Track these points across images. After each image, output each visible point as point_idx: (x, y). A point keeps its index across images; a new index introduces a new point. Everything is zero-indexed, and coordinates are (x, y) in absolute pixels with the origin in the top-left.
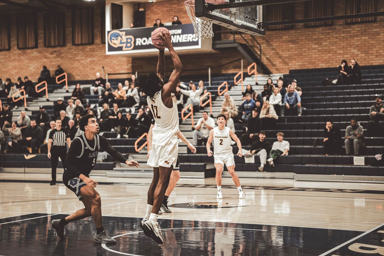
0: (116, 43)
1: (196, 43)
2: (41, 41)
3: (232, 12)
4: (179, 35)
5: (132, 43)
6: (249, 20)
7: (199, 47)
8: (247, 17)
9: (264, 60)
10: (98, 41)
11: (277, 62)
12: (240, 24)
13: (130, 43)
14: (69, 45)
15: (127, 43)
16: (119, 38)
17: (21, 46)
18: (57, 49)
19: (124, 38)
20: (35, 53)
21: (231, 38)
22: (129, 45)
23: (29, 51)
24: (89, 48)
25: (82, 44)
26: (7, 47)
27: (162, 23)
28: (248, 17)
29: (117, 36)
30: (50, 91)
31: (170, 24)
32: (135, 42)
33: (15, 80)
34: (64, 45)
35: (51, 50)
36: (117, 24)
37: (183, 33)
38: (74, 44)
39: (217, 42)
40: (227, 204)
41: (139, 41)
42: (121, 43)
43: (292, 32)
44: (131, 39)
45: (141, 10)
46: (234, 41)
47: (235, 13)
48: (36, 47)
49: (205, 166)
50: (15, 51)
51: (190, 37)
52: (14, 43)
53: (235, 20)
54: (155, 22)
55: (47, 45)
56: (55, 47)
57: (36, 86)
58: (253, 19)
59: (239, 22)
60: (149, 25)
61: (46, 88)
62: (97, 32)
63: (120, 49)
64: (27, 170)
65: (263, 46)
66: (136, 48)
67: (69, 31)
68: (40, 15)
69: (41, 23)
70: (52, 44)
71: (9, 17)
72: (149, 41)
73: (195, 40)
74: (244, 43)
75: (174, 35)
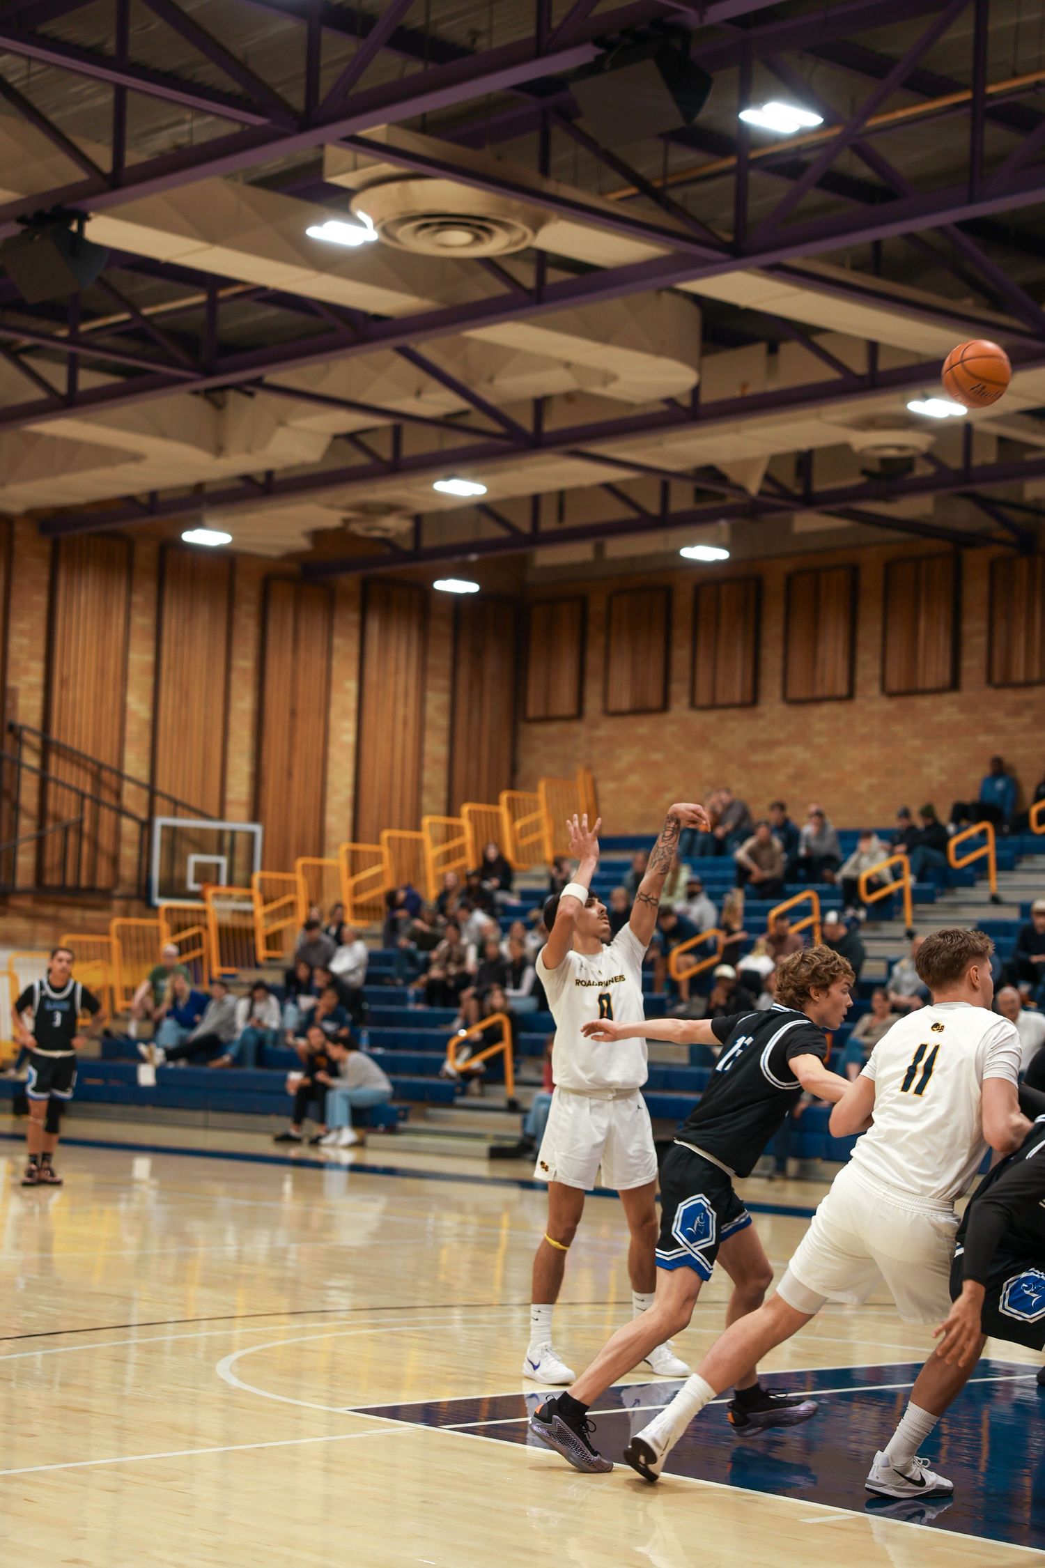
2: (973, 664)
17: (894, 683)
18: (1038, 693)
20: (947, 710)
23: (925, 703)
26: (842, 689)
30: (1006, 865)
33: (866, 817)
35: (1010, 696)
48: (955, 685)
50: (871, 701)
52: (869, 668)
55: (998, 679)
56: (1028, 684)
61: (989, 850)
68: (976, 559)
69: (976, 591)
70: (1019, 675)
71: (854, 572)
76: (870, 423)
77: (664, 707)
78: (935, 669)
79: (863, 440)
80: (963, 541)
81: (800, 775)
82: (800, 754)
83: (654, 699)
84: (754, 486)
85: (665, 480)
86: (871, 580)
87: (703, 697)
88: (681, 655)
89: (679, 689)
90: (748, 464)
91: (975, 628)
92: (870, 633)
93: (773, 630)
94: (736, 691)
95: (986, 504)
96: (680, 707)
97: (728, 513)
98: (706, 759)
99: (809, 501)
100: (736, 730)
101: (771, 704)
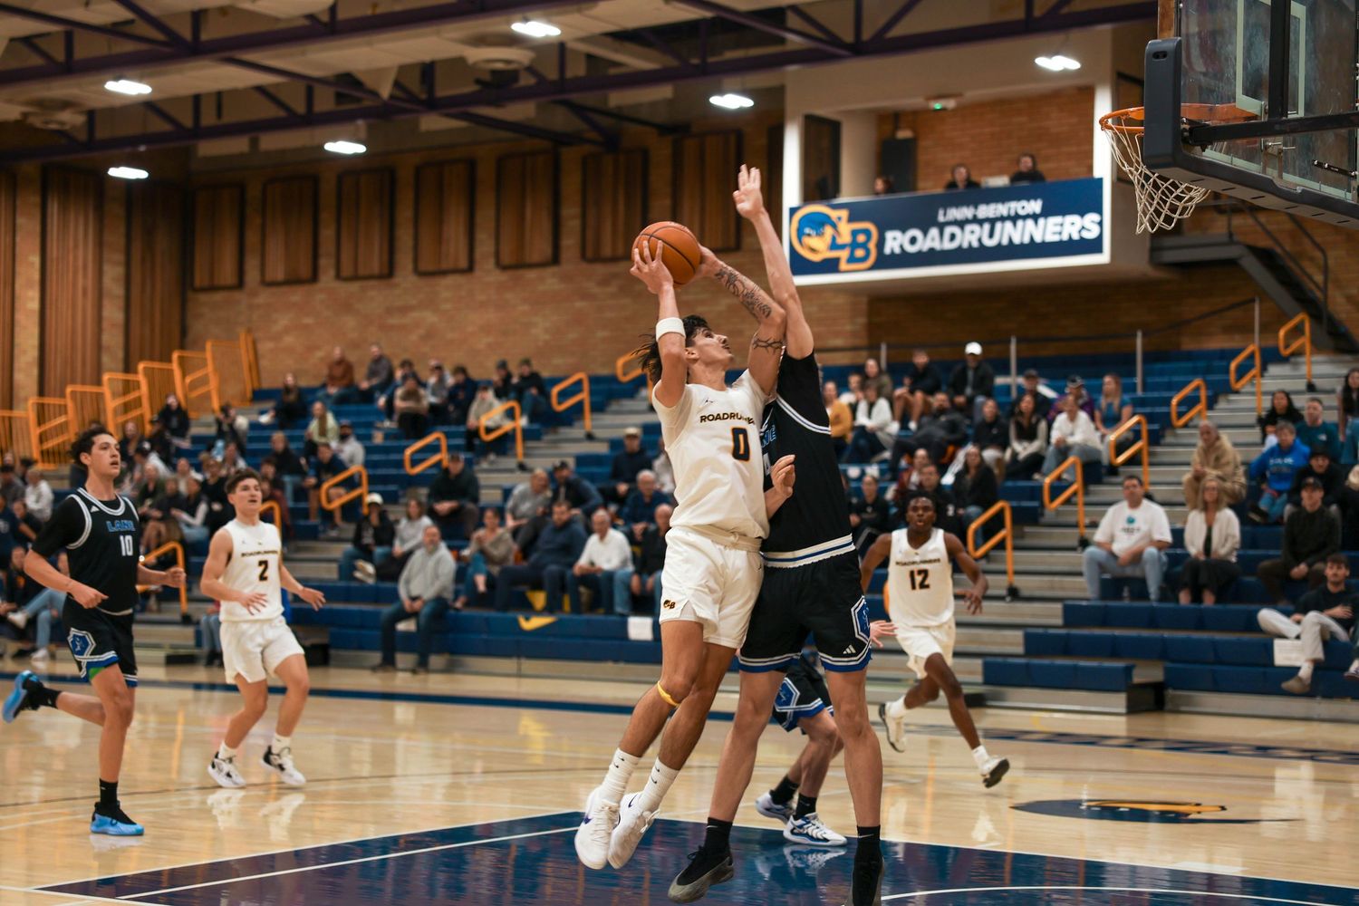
0: (818, 246)
1: (1094, 246)
2: (570, 242)
3: (1270, 150)
4: (1035, 217)
5: (872, 246)
6: (1329, 173)
7: (1103, 258)
8: (1320, 165)
9: (1338, 305)
12: (1299, 190)
13: (864, 246)
15: (854, 245)
16: (829, 231)
17: (506, 258)
19: (846, 230)
20: (549, 281)
21: (1219, 226)
22: (860, 253)
23: (531, 274)
26: (463, 263)
27: (975, 178)
28: (1326, 165)
29: (819, 223)
30: (598, 408)
31: (1001, 181)
32: (881, 243)
33: (485, 369)
35: (601, 269)
36: (820, 186)
37: (1046, 212)
39: (1169, 241)
40: (1223, 808)
41: (895, 241)
42: (834, 246)
44: (867, 232)
45: (904, 134)
46: (1231, 239)
47: (1280, 151)
48: (555, 259)
49: (1128, 671)
50: (488, 273)
51: (1070, 226)
52: (485, 245)
53: (1281, 176)
54: (948, 177)
55: (591, 254)
56: (614, 259)
57: (555, 391)
58: (1342, 171)
59: (1294, 181)
60: (930, 186)
61: (584, 396)
63: (830, 266)
64: (528, 665)
65: (1336, 256)
66: (884, 261)
67: (660, 207)
68: (570, 156)
69: (571, 183)
70: (607, 251)
71: (471, 165)
72: (931, 240)
73: (1091, 234)
74: (1264, 243)
75: (1014, 218)
76: (481, 41)
77: (314, 278)
78: (539, 247)
79: (476, 55)
80: (560, 140)
81: (429, 335)
82: (430, 317)
83: (305, 271)
84: (386, 91)
85: (311, 85)
86: (486, 172)
87: (347, 270)
88: (327, 234)
89: (326, 263)
90: (380, 72)
91: (570, 213)
92: (485, 215)
93: (405, 214)
94: (375, 266)
95: (579, 110)
96: (327, 277)
97: (364, 114)
98: (350, 322)
99: (433, 105)
100: (375, 298)
101: (405, 276)
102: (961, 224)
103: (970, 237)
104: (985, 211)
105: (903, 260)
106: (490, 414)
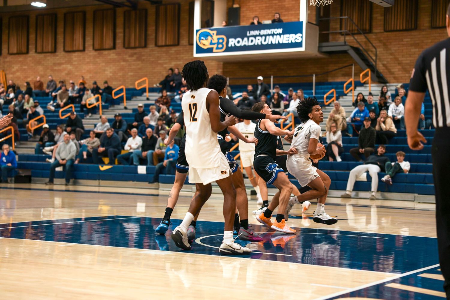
0: (206, 43)
1: (299, 45)
2: (119, 41)
4: (280, 35)
5: (224, 43)
7: (302, 49)
9: (380, 67)
10: (184, 41)
11: (396, 69)
13: (222, 43)
14: (151, 46)
15: (218, 43)
16: (210, 38)
17: (97, 47)
18: (138, 50)
19: (215, 38)
20: (112, 55)
21: (341, 39)
22: (220, 46)
23: (106, 52)
24: (174, 49)
25: (166, 46)
26: (81, 48)
27: (260, 21)
29: (206, 35)
30: (129, 99)
31: (269, 22)
32: (227, 43)
34: (145, 46)
35: (130, 51)
36: (207, 22)
37: (284, 33)
38: (156, 45)
39: (325, 44)
40: (337, 217)
41: (232, 42)
42: (211, 43)
43: (415, 33)
44: (223, 39)
45: (236, 6)
46: (345, 44)
48: (114, 47)
50: (90, 52)
51: (292, 38)
52: (89, 42)
54: (251, 21)
55: (127, 46)
56: (135, 48)
57: (113, 92)
60: (244, 23)
61: (124, 94)
62: (184, 31)
63: (210, 50)
64: (102, 182)
65: (380, 50)
66: (229, 49)
67: (151, 29)
68: (120, 11)
69: (120, 20)
70: (132, 45)
71: (84, 13)
72: (245, 42)
73: (299, 41)
74: (356, 46)
75: (273, 35)
77: (27, 52)
78: (109, 43)
80: (116, 5)
81: (69, 73)
82: (69, 67)
83: (24, 50)
86: (89, 17)
87: (39, 50)
88: (32, 36)
89: (32, 47)
91: (120, 31)
92: (89, 31)
93: (60, 30)
94: (50, 48)
96: (32, 52)
98: (40, 68)
100: (50, 60)
101: (60, 52)
102: (255, 36)
103: (258, 41)
104: (263, 32)
105: (235, 49)
106: (90, 99)
